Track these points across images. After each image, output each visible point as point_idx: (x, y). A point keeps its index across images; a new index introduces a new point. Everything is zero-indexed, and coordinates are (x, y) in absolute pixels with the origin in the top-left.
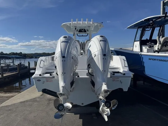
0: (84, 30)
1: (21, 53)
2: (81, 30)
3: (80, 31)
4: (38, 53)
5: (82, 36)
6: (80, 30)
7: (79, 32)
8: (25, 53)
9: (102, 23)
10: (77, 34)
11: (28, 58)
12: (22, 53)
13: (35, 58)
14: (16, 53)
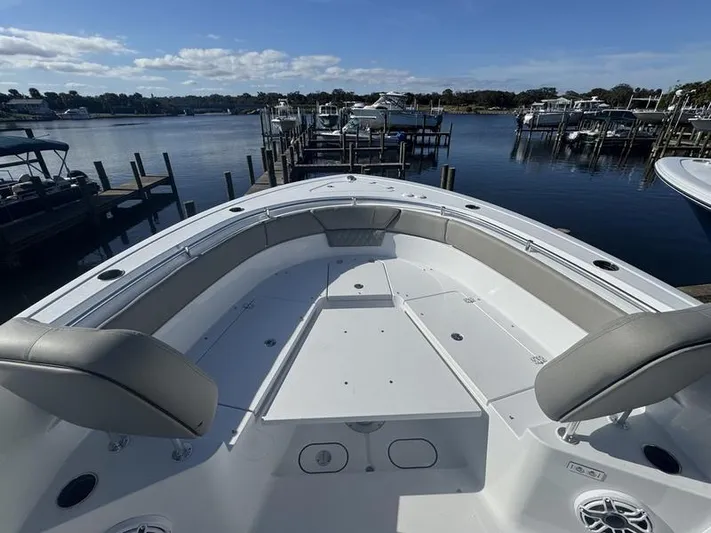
1: (138, 96)
4: (197, 96)
8: (154, 96)
12: (140, 96)
13: (188, 115)
14: (123, 97)
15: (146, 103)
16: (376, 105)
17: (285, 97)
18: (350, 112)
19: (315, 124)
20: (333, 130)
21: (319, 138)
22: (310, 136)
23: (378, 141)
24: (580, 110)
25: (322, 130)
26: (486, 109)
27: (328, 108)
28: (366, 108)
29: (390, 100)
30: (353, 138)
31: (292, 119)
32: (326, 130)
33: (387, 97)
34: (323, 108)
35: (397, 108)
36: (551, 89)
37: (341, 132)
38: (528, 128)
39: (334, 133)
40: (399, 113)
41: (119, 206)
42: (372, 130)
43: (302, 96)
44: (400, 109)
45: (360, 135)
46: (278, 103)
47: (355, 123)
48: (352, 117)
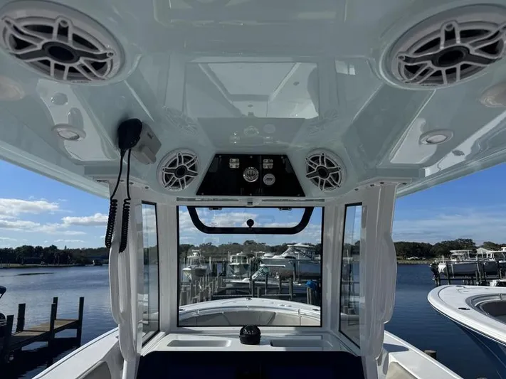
1: (53, 248)
3: (228, 176)
8: (67, 248)
11: (74, 264)
12: (55, 247)
13: (96, 265)
14: (39, 249)
15: (59, 254)
16: (284, 255)
17: (197, 248)
18: (260, 261)
19: (225, 272)
20: (242, 278)
21: (228, 286)
22: (219, 283)
23: (287, 288)
24: (493, 260)
25: (233, 278)
26: (405, 259)
27: (239, 257)
28: (275, 257)
29: (298, 250)
30: (263, 285)
31: (203, 267)
32: (236, 278)
33: (294, 249)
34: (233, 258)
35: (304, 258)
36: (467, 240)
37: (251, 280)
38: (445, 277)
39: (244, 281)
40: (307, 262)
41: (24, 349)
42: (282, 278)
43: (214, 247)
44: (308, 259)
45: (269, 283)
46: (191, 254)
47: (265, 271)
48: (262, 265)
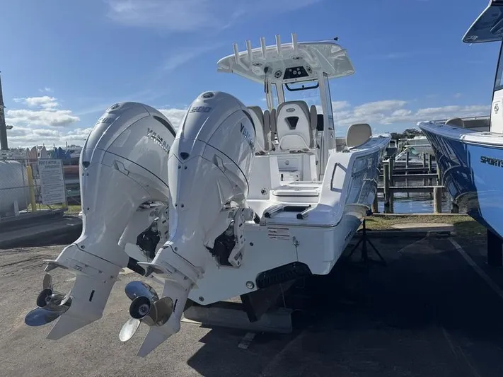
0: (298, 69)
2: (291, 70)
3: (290, 74)
5: (304, 88)
6: (287, 70)
7: (285, 77)
9: (336, 39)
10: (286, 84)
